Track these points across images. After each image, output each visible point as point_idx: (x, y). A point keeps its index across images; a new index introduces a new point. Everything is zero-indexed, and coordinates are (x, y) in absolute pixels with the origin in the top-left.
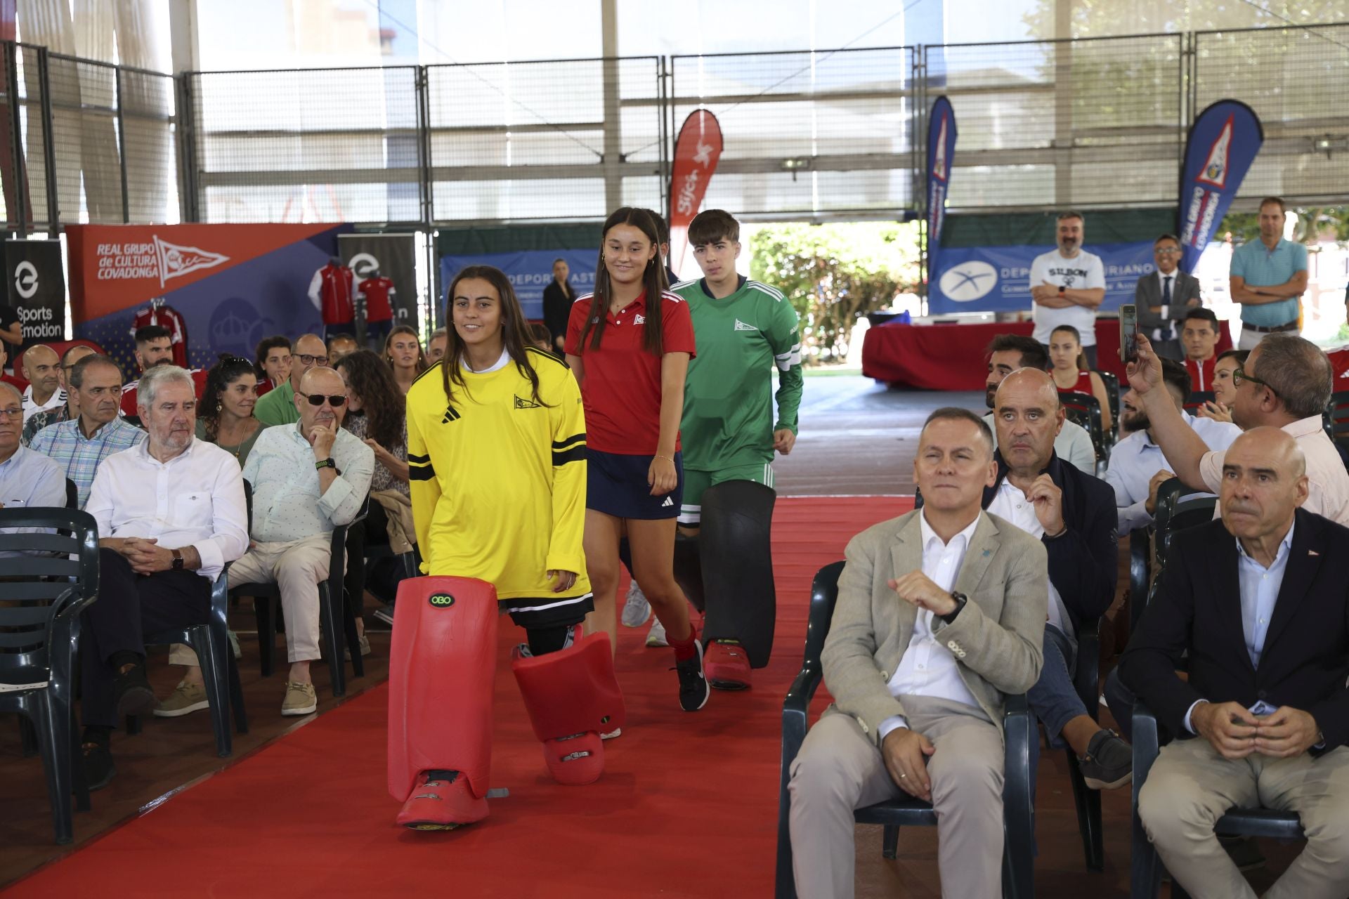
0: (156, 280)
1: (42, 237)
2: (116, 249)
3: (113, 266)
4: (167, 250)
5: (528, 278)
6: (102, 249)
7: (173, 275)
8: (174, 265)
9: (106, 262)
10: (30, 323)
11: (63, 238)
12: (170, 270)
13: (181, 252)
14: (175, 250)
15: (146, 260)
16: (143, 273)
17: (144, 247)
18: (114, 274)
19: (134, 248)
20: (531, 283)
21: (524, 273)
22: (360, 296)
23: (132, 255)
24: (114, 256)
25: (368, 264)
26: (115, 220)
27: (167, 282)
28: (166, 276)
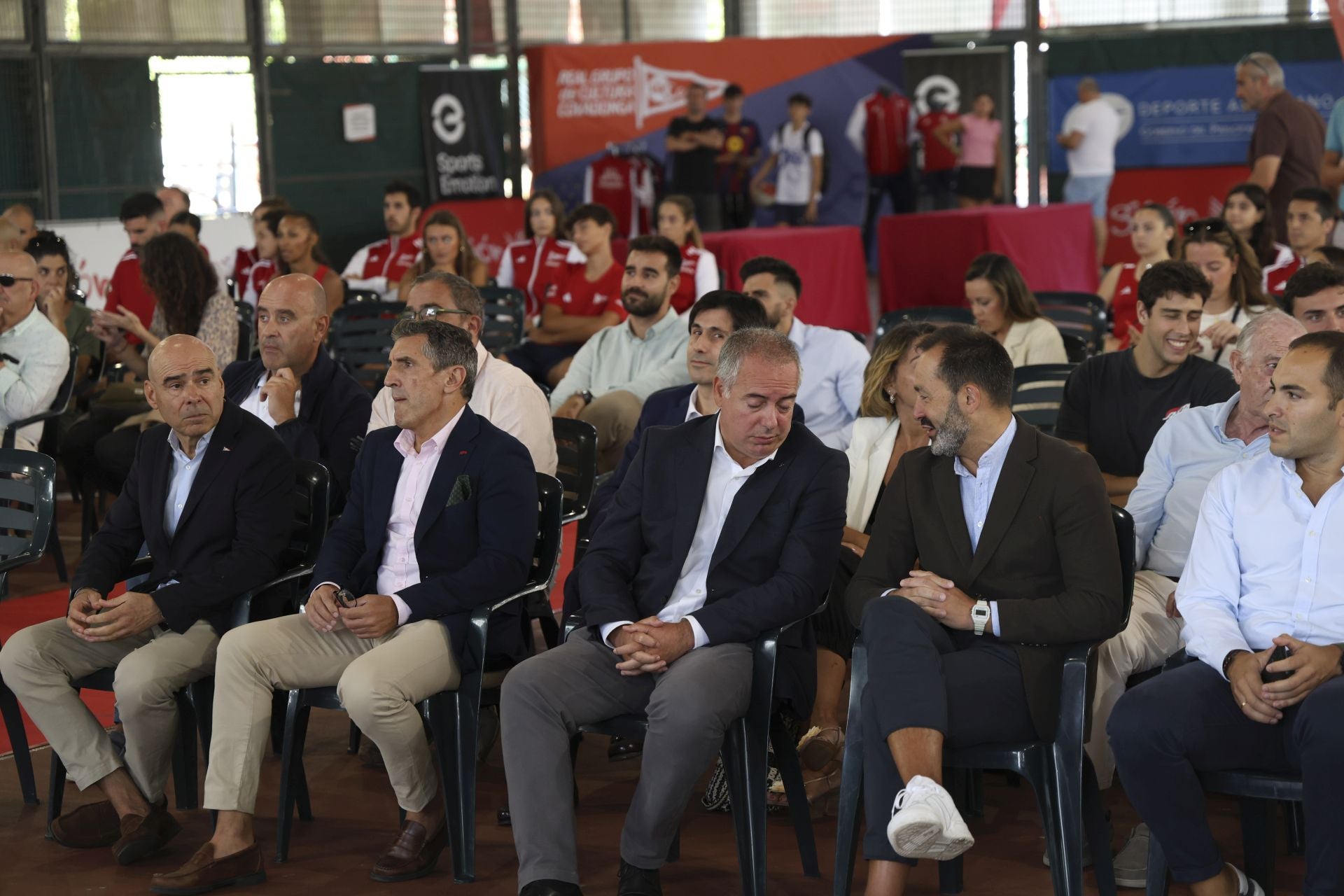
0: (631, 118)
1: (500, 63)
2: (580, 77)
3: (578, 100)
4: (650, 76)
5: (1168, 106)
6: (566, 77)
7: (655, 110)
8: (658, 97)
9: (567, 95)
10: (458, 175)
11: (523, 64)
12: (652, 104)
13: (672, 80)
14: (662, 76)
15: (620, 91)
16: (614, 108)
17: (620, 74)
18: (577, 110)
19: (604, 76)
20: (1172, 114)
21: (1161, 98)
22: (914, 136)
23: (601, 85)
24: (577, 87)
25: (942, 90)
26: (614, 37)
27: (649, 121)
28: (644, 112)
